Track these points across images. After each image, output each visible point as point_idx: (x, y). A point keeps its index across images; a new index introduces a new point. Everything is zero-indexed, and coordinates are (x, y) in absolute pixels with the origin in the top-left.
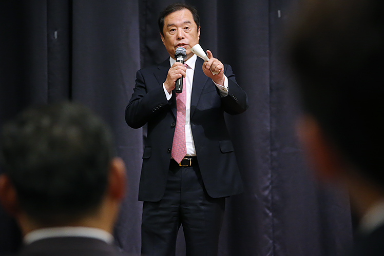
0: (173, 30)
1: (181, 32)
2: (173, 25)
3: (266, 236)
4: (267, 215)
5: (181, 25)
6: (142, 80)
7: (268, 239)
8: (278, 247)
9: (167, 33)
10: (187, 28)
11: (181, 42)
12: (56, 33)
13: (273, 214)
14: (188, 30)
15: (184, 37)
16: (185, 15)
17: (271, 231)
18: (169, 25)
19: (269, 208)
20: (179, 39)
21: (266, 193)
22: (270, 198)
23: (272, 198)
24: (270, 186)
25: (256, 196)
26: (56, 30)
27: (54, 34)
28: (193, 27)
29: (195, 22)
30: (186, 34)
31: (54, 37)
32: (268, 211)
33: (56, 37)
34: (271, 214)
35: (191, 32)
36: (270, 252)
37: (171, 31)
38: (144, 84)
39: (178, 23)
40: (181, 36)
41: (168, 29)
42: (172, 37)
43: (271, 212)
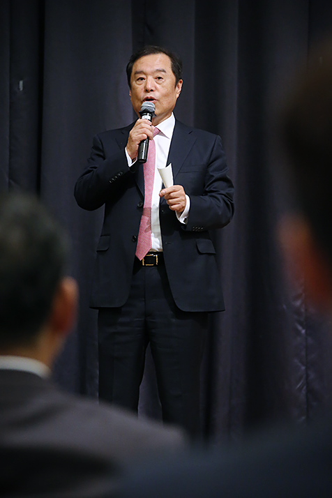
0: (142, 79)
1: (151, 82)
2: (142, 72)
3: (296, 361)
4: (298, 333)
5: (153, 73)
6: (101, 147)
7: (300, 364)
8: (312, 376)
9: (134, 83)
10: (160, 78)
11: (149, 95)
12: (21, 83)
13: (306, 332)
14: (161, 81)
15: (153, 89)
16: (160, 61)
17: (303, 353)
18: (137, 73)
19: (301, 324)
20: (147, 91)
21: (298, 303)
22: (303, 310)
23: (306, 310)
24: (304, 294)
25: (285, 307)
26: (21, 80)
27: (19, 84)
28: (169, 78)
29: (174, 72)
30: (158, 86)
31: (19, 89)
32: (300, 328)
33: (21, 88)
34: (303, 331)
35: (165, 84)
36: (302, 381)
37: (138, 80)
38: (103, 151)
39: (148, 69)
40: (149, 87)
41: (135, 77)
42: (139, 87)
43: (304, 328)
